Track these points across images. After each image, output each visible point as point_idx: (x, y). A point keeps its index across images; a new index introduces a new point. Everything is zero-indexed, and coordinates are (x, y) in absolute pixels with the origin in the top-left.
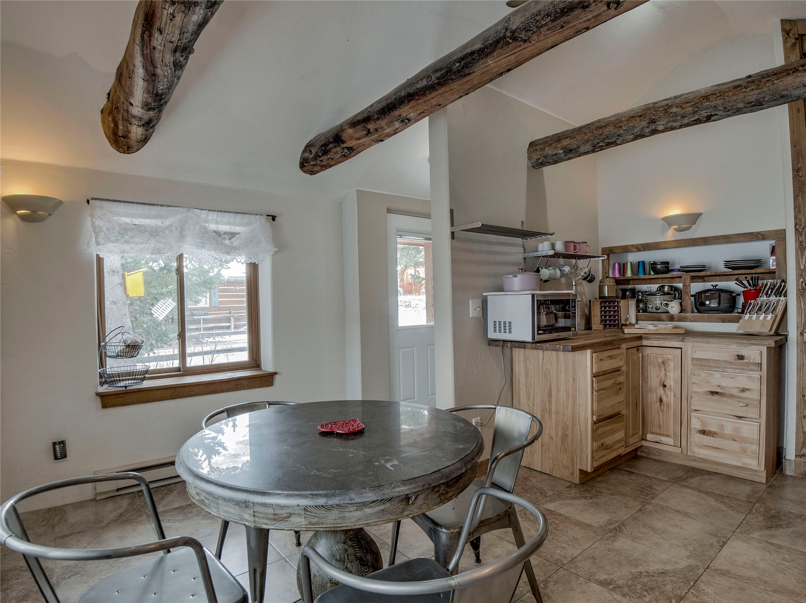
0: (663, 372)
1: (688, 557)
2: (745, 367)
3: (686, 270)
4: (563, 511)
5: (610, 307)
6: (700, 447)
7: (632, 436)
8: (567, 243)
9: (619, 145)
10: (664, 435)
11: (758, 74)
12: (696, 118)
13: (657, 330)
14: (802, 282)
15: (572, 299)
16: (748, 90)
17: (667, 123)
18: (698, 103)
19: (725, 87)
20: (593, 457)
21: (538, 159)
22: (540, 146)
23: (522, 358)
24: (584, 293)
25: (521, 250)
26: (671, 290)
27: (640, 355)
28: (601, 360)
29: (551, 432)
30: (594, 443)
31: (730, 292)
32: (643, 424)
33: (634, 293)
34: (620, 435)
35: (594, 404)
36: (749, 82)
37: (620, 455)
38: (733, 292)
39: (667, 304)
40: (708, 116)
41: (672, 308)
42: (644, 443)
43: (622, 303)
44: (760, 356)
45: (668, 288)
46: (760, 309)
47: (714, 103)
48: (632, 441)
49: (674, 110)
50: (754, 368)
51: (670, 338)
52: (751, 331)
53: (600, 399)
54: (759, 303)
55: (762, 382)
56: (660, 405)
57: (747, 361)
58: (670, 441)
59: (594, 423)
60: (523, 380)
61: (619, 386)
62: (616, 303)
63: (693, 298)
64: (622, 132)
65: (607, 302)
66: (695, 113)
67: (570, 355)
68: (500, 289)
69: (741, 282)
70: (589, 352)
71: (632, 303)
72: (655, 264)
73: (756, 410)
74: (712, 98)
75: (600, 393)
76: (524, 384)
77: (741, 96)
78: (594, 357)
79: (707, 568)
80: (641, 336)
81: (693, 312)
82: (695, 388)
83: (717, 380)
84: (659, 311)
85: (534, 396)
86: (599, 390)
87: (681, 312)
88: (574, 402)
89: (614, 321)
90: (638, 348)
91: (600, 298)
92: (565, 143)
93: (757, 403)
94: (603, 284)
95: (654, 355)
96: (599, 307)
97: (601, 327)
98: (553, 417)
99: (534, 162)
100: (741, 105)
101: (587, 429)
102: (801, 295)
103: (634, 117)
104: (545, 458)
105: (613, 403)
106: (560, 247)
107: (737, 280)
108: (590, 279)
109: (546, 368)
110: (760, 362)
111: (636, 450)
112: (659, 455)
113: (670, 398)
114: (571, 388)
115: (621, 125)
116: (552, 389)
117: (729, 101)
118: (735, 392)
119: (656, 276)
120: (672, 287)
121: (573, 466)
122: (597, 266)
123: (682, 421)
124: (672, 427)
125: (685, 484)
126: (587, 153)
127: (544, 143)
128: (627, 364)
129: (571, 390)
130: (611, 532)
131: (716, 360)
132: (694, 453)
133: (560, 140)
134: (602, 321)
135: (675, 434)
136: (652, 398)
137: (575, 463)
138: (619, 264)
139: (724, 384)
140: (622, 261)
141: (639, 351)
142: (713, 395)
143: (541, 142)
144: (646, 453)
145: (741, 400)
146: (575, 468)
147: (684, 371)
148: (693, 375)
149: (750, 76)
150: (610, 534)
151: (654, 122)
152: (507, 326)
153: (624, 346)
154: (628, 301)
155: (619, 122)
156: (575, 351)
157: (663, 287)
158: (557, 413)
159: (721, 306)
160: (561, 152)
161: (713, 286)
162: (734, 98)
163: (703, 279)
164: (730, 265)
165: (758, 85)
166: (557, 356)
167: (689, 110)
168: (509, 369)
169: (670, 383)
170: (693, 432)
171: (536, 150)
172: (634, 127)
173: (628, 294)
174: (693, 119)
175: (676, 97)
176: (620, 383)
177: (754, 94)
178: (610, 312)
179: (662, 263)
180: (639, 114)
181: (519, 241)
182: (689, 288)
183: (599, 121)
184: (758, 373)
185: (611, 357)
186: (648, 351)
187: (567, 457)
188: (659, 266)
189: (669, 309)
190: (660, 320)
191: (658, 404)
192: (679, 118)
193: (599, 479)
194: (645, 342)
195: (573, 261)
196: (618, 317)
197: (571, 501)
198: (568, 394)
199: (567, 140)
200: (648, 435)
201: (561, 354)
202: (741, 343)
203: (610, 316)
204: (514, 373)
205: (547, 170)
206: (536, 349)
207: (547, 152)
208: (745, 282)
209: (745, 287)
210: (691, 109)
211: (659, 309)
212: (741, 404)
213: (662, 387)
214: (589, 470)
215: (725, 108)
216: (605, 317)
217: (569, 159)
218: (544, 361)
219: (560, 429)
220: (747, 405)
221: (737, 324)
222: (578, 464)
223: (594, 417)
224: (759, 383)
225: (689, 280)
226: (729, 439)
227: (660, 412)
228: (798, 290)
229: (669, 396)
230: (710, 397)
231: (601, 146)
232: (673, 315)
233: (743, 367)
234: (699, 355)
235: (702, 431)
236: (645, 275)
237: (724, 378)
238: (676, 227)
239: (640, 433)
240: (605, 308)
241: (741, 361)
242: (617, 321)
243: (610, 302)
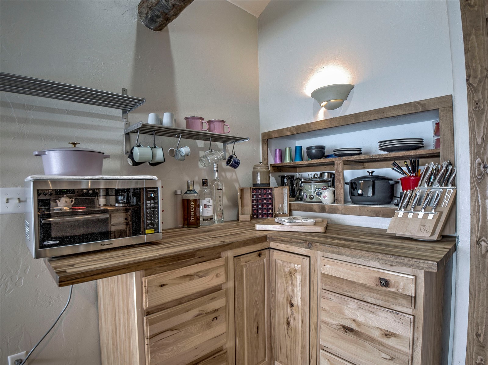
0: (290, 288)
2: (391, 300)
3: (339, 154)
5: (263, 196)
8: (190, 119)
14: (480, 164)
15: (146, 188)
24: (237, 181)
25: (121, 123)
26: (331, 177)
27: (265, 260)
28: (162, 286)
31: (387, 180)
32: (271, 348)
38: (391, 180)
39: (321, 193)
41: (324, 197)
43: (278, 191)
44: (414, 285)
45: (328, 176)
46: (419, 203)
50: (404, 302)
51: (296, 242)
52: (406, 234)
54: (418, 194)
55: (416, 326)
56: (288, 329)
57: (393, 290)
61: (214, 315)
62: (270, 191)
63: (348, 187)
65: (259, 189)
69: (399, 168)
70: (133, 276)
71: (286, 190)
72: (309, 149)
78: (146, 283)
80: (266, 236)
81: (346, 202)
82: (325, 317)
83: (352, 311)
86: (151, 337)
87: (334, 202)
89: (268, 210)
90: (260, 253)
91: (252, 185)
93: (407, 359)
94: (256, 170)
95: (282, 264)
96: (251, 195)
98: (119, 358)
102: (478, 183)
107: (394, 164)
110: (413, 295)
113: (298, 324)
114: (127, 324)
116: (117, 319)
118: (376, 334)
119: (311, 161)
120: (331, 174)
123: (311, 356)
124: (299, 360)
128: (238, 277)
131: (350, 282)
134: (253, 210)
136: (280, 317)
138: (280, 150)
139: (360, 318)
140: (283, 148)
141: (262, 257)
142: (346, 332)
145: (384, 349)
147: (313, 289)
148: (323, 297)
153: (230, 254)
154: (283, 189)
157: (322, 175)
159: (375, 196)
161: (369, 173)
163: (362, 163)
164: (384, 146)
169: (298, 301)
173: (286, 181)
176: (215, 311)
178: (262, 200)
179: (317, 147)
181: (117, 112)
182: (341, 174)
184: (411, 311)
185: (191, 276)
186: (276, 255)
188: (314, 151)
189: (321, 198)
190: (311, 210)
191: (286, 327)
194: (272, 244)
196: (272, 207)
200: (276, 363)
202: (386, 260)
203: (262, 206)
208: (405, 169)
209: (404, 173)
211: (312, 199)
212: (384, 355)
213: (289, 306)
216: (258, 206)
220: (392, 359)
224: (412, 327)
225: (341, 165)
227: (288, 338)
228: (473, 176)
229: (296, 319)
230: (342, 333)
232: (325, 205)
233: (388, 299)
234: (329, 270)
236: (302, 160)
237: (362, 310)
238: (325, 103)
239: (266, 360)
240: (257, 196)
241: (385, 288)
242: (270, 211)
243: (262, 190)
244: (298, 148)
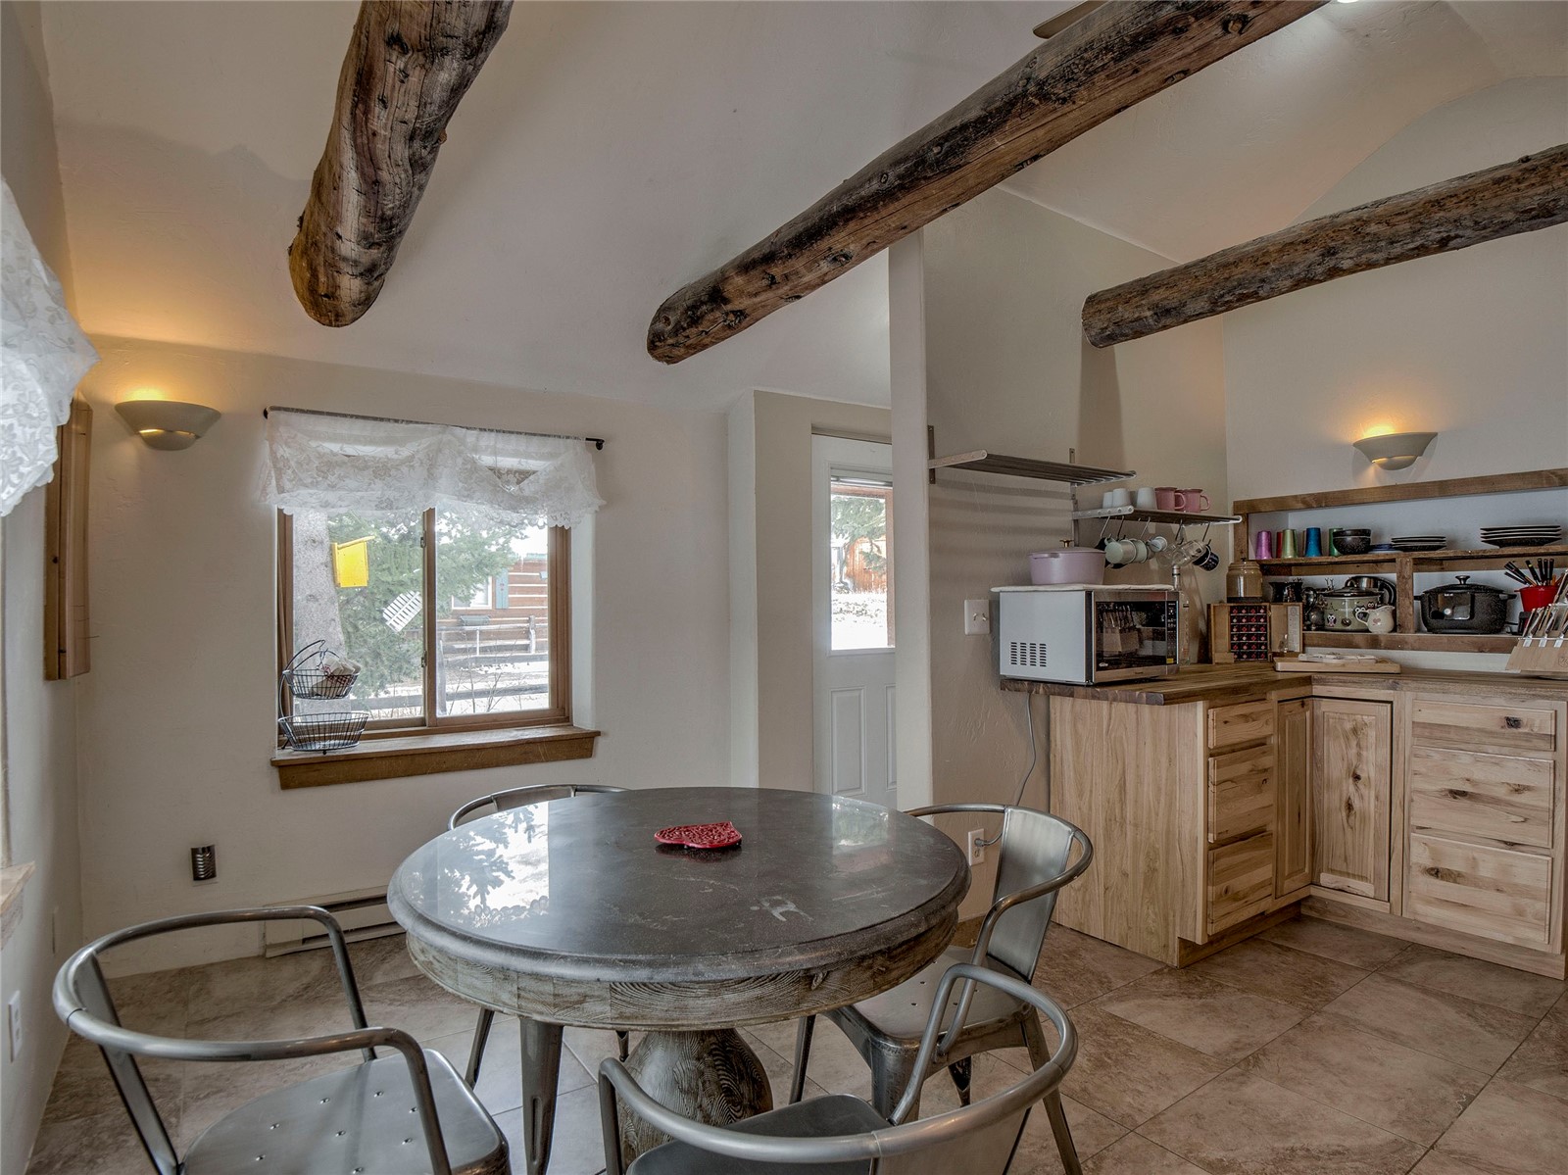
0: (1354, 751)
1: (1393, 1123)
2: (1523, 743)
3: (1403, 546)
4: (1140, 1020)
5: (1249, 619)
6: (1428, 902)
7: (1290, 875)
8: (1160, 493)
9: (1263, 299)
10: (1354, 876)
11: (1543, 154)
12: (1418, 244)
13: (1344, 665)
15: (1168, 602)
16: (1522, 186)
17: (1359, 255)
18: (1421, 214)
19: (1477, 182)
20: (1206, 916)
21: (1102, 329)
22: (1108, 304)
23: (1068, 716)
24: (1197, 591)
25: (1070, 504)
26: (1375, 586)
27: (1308, 714)
28: (1226, 722)
29: (1124, 862)
30: (1210, 888)
31: (1494, 591)
32: (1313, 852)
33: (1298, 590)
34: (1265, 872)
35: (1211, 809)
36: (1526, 170)
37: (1263, 913)
38: (1501, 592)
39: (1365, 615)
40: (1443, 239)
41: (1376, 621)
42: (1314, 891)
43: (1275, 611)
44: (1553, 721)
45: (1369, 583)
46: (1555, 626)
47: (1453, 214)
48: (1288, 885)
49: (1373, 228)
50: (1542, 744)
51: (1369, 682)
52: (1537, 670)
53: (1222, 801)
54: (1554, 614)
55: (1557, 774)
56: (1348, 816)
57: (1526, 730)
58: (1367, 888)
59: (1210, 847)
60: (1069, 757)
61: (1264, 776)
62: (1262, 611)
63: (1417, 604)
64: (1269, 273)
65: (1243, 607)
66: (1415, 233)
67: (1164, 710)
68: (1025, 579)
69: (1517, 571)
70: (1200, 706)
71: (1295, 612)
72: (1340, 533)
73: (1546, 831)
74: (1449, 204)
75: (1221, 788)
76: (1072, 765)
77: (1510, 197)
78: (1211, 717)
79: (1432, 1147)
80: (1310, 677)
81: (1419, 630)
82: (1418, 783)
83: (1465, 767)
84: (1349, 628)
85: (1091, 791)
86: (1219, 783)
87: (1394, 630)
88: (1170, 805)
89: (1259, 646)
90: (1303, 701)
91: (1230, 600)
92: (1156, 296)
93: (1546, 816)
94: (1237, 572)
95: (1337, 716)
96: (1227, 617)
97: (1231, 657)
98: (1128, 833)
99: (1097, 334)
100: (1510, 216)
101: (1194, 859)
103: (1292, 243)
104: (1112, 913)
105: (1251, 807)
106: (1145, 499)
107: (1508, 566)
108: (1207, 561)
109: (1115, 737)
110: (1553, 733)
111: (1298, 904)
112: (1344, 917)
113: (1369, 802)
114: (1164, 777)
115: (1266, 259)
116: (1127, 778)
117: (1485, 209)
118: (1501, 792)
119: (1343, 558)
120: (1376, 579)
121: (1168, 932)
122: (1224, 538)
123: (1393, 850)
124: (1371, 861)
125: (1395, 975)
126: (1199, 316)
127: (1115, 297)
128: (1281, 730)
129: (1164, 781)
130: (1237, 1065)
131: (1463, 728)
132: (1415, 913)
133: (1147, 291)
134: (1232, 645)
135: (1377, 875)
136: (1332, 801)
137: (1171, 924)
138: (1269, 533)
139: (1478, 774)
140: (1275, 529)
141: (1306, 707)
142: (1455, 798)
143: (1109, 296)
144: (1318, 911)
145: (1514, 809)
146: (1171, 936)
147: (1398, 749)
148: (1416, 756)
149: (1527, 159)
150: (1236, 1070)
151: (1334, 254)
152: (1037, 652)
153: (1274, 696)
154: (1286, 607)
155: (1264, 255)
156: (1172, 703)
157: (1357, 579)
158: (1136, 826)
159: (1475, 619)
160: (1148, 314)
161: (1460, 580)
162: (1496, 202)
163: (1440, 564)
164: (1492, 536)
165: (1545, 177)
166: (1137, 712)
167: (1404, 227)
168: (1043, 736)
169: (1368, 771)
170: (1415, 870)
171: (1100, 311)
172: (1294, 264)
173: (1286, 592)
174: (1411, 246)
175: (1377, 204)
176: (1266, 770)
177: (1536, 194)
178: (1249, 628)
179: (1356, 532)
180: (1303, 238)
181: (1065, 487)
182: (1410, 581)
183: (1224, 253)
184: (1549, 755)
185: (1246, 718)
186: (1325, 706)
187: (1156, 914)
188: (1349, 539)
189: (1369, 624)
190: (1350, 645)
191: (1344, 814)
192: (1383, 244)
193: (1219, 960)
194: (1317, 690)
195: (1175, 527)
196: (1266, 639)
197: (1159, 1000)
198: (1159, 789)
199: (1161, 291)
200: (1322, 875)
201: (1146, 709)
202: (1515, 694)
203: (1249, 637)
204: (1053, 745)
205: (1121, 349)
206: (1094, 697)
207: (1120, 314)
208: (1526, 572)
209: (1526, 581)
210: (1407, 226)
211: (1348, 625)
212: (1514, 818)
213: (1351, 780)
214: (1199, 941)
215: (1476, 223)
216: (1240, 637)
217: (1165, 327)
218: (1112, 721)
219: (1142, 857)
220: (1526, 820)
221: (1506, 657)
222: (1177, 928)
223: (1211, 835)
224: (1552, 775)
225: (1410, 567)
226: (1487, 888)
227: (1348, 831)
229: (1366, 798)
230: (1450, 801)
231: (1227, 302)
232: (1377, 636)
233: (1518, 743)
234: (1427, 716)
235: (1432, 869)
236: (1321, 555)
237: (1479, 764)
238: (1383, 460)
239: (1307, 870)
240: (1239, 619)
241: (1514, 730)
242: (1263, 647)
243: (1249, 609)
244: (1313, 533)
